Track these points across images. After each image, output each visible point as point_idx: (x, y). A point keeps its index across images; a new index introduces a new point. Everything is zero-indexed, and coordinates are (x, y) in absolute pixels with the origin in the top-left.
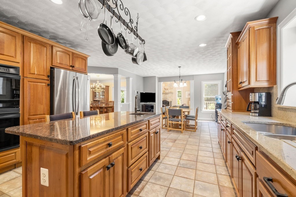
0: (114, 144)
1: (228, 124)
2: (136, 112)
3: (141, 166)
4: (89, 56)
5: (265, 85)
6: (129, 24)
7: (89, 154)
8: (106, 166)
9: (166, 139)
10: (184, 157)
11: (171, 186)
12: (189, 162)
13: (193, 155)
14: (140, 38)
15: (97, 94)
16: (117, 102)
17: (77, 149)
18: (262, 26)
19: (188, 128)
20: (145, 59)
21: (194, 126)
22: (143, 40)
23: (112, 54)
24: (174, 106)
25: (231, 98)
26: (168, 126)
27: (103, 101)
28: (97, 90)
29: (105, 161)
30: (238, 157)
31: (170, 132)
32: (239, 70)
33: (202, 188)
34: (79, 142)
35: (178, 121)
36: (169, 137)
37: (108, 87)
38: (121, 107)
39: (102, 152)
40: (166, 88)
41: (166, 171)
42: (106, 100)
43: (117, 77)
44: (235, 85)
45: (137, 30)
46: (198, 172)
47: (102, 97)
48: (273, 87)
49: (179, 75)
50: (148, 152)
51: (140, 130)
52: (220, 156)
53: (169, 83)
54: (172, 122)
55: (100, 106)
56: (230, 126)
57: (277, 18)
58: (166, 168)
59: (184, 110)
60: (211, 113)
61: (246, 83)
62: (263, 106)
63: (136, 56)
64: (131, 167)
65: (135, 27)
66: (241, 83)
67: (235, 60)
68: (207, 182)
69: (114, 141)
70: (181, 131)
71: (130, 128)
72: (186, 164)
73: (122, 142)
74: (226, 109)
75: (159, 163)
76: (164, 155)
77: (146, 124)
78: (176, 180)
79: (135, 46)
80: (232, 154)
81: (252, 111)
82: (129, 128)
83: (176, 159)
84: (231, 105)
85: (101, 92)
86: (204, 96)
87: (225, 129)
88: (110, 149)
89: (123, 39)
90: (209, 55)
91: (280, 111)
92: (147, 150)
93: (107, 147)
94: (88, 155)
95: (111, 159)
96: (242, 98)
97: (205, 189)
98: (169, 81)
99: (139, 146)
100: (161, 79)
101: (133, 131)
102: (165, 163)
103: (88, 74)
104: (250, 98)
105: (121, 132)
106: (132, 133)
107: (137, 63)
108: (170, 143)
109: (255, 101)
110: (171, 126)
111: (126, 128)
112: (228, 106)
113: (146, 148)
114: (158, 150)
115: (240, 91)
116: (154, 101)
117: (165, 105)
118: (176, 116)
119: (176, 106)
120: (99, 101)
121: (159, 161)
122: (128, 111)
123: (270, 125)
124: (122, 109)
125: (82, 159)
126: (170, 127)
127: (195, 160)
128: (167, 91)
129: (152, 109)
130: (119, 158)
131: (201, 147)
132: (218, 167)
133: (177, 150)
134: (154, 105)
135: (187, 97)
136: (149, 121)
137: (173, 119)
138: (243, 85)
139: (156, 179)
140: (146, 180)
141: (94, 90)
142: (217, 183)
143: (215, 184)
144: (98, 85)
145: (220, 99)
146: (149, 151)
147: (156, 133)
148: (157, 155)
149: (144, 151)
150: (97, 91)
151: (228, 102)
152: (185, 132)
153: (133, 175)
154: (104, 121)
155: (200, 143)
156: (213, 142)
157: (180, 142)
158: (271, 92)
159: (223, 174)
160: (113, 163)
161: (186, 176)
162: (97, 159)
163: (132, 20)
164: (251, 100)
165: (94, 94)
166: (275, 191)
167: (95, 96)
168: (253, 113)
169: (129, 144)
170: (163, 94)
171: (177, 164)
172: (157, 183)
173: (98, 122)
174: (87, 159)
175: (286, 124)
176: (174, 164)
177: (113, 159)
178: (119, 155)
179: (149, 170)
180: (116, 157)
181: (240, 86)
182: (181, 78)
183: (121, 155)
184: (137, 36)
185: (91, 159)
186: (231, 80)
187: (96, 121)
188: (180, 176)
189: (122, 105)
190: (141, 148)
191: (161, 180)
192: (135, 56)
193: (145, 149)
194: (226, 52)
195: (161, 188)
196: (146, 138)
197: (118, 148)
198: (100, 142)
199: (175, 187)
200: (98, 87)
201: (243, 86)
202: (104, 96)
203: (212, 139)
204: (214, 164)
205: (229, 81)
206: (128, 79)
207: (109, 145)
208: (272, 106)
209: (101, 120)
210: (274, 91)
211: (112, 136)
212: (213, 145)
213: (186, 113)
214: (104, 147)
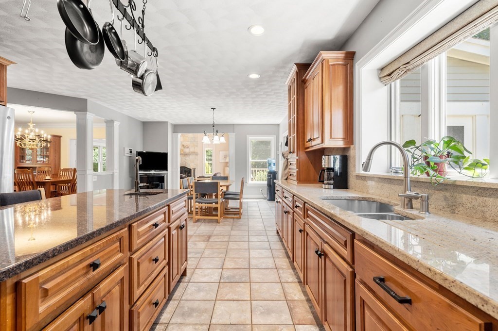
0: (104, 261)
1: (297, 203)
2: (137, 190)
3: (155, 297)
4: (12, 63)
5: (340, 144)
6: (128, 10)
7: (42, 297)
8: (85, 316)
9: (192, 236)
10: (229, 264)
11: (213, 321)
12: (238, 270)
13: (242, 259)
14: (149, 44)
15: (28, 152)
16: (85, 171)
17: (8, 291)
18: (337, 61)
19: (228, 214)
20: (159, 87)
21: (238, 209)
22: (154, 49)
23: (91, 66)
24: (201, 177)
25: (295, 162)
26: (194, 213)
27: (46, 169)
28: (28, 145)
29: (83, 305)
30: (319, 253)
31: (199, 224)
32: (307, 121)
33: (263, 310)
34: (16, 274)
35: (212, 203)
36: (197, 232)
37: (57, 138)
38: (94, 180)
39: (77, 284)
40: (185, 143)
41: (201, 295)
42: (53, 167)
43: (85, 119)
44: (301, 143)
45: (143, 26)
46: (255, 286)
47: (42, 159)
48: (350, 147)
49: (212, 123)
50: (167, 267)
51: (153, 225)
52: (281, 253)
53: (190, 135)
54: (201, 205)
55: (36, 181)
56: (301, 206)
57: (353, 53)
58: (199, 290)
59: (222, 183)
60: (261, 187)
61: (319, 141)
62: (339, 175)
63: (142, 77)
64: (138, 303)
65: (140, 19)
66: (310, 140)
67: (301, 106)
68: (269, 299)
69: (102, 256)
70: (217, 220)
71: (136, 223)
72: (234, 277)
73: (120, 255)
74: (286, 179)
75: (186, 284)
76: (194, 267)
77: (164, 213)
78: (221, 307)
79: (142, 58)
80: (305, 248)
81: (326, 182)
82: (134, 225)
83: (214, 270)
84: (295, 174)
85: (38, 150)
86: (251, 160)
87: (291, 211)
88: (94, 276)
89: (115, 38)
90: (262, 93)
91: (358, 181)
92: (165, 262)
93: (87, 273)
94: (40, 301)
95: (97, 298)
96: (310, 163)
97: (268, 312)
98: (192, 133)
99: (151, 258)
100: (177, 128)
101: (141, 229)
102: (196, 281)
103: (8, 105)
104: (323, 164)
105: (118, 233)
106: (138, 232)
107: (144, 93)
108: (201, 244)
109: (329, 167)
110: (199, 212)
111: (128, 224)
112: (291, 175)
113: (165, 259)
114: (184, 259)
115: (307, 152)
116: (165, 167)
117: (184, 176)
118: (206, 194)
119: (204, 177)
120: (34, 168)
121: (186, 279)
122: (111, 188)
123: (352, 200)
124: (96, 185)
125: (23, 315)
126: (197, 214)
127: (247, 266)
128: (187, 150)
129: (160, 184)
130: (114, 290)
131: (253, 243)
132: (281, 271)
133: (215, 254)
134: (165, 176)
135: (222, 160)
136: (168, 206)
137: (202, 200)
138: (313, 143)
139: (183, 315)
140: (165, 321)
141: (21, 144)
142: (283, 298)
143: (282, 299)
144: (31, 133)
145: (274, 164)
146: (168, 264)
147: (181, 228)
148: (183, 268)
149: (161, 265)
150: (28, 147)
151: (290, 169)
152: (224, 220)
153: (141, 318)
154: (50, 212)
155: (250, 237)
156: (268, 233)
157: (218, 238)
158: (348, 155)
159: (289, 281)
160: (103, 305)
161: (236, 297)
162: (63, 304)
163: (133, 4)
164: (324, 165)
165: (20, 153)
166: (394, 294)
167: (23, 158)
168: (326, 184)
169: (133, 256)
170: (180, 154)
171: (217, 278)
172: (188, 321)
173: (33, 217)
174: (38, 309)
175: (369, 198)
176: (213, 279)
177: (102, 294)
178: (113, 284)
179: (169, 300)
180: (107, 290)
181: (308, 145)
182: (215, 128)
183: (118, 283)
184: (144, 38)
185: (49, 307)
186: (295, 135)
187: (27, 216)
188: (226, 299)
189: (96, 177)
190: (156, 260)
191: (194, 315)
192: (139, 78)
193: (162, 261)
194: (287, 92)
195: (195, 329)
196: (163, 239)
197: (111, 269)
198: (71, 263)
199: (221, 322)
200: (30, 137)
201: (313, 145)
202: (47, 156)
203: (267, 229)
204: (275, 267)
205: (291, 137)
206: (109, 123)
207: (95, 266)
208: (349, 174)
209: (40, 212)
210: (351, 153)
211: (100, 245)
212: (269, 237)
213: (225, 189)
214: (80, 273)
